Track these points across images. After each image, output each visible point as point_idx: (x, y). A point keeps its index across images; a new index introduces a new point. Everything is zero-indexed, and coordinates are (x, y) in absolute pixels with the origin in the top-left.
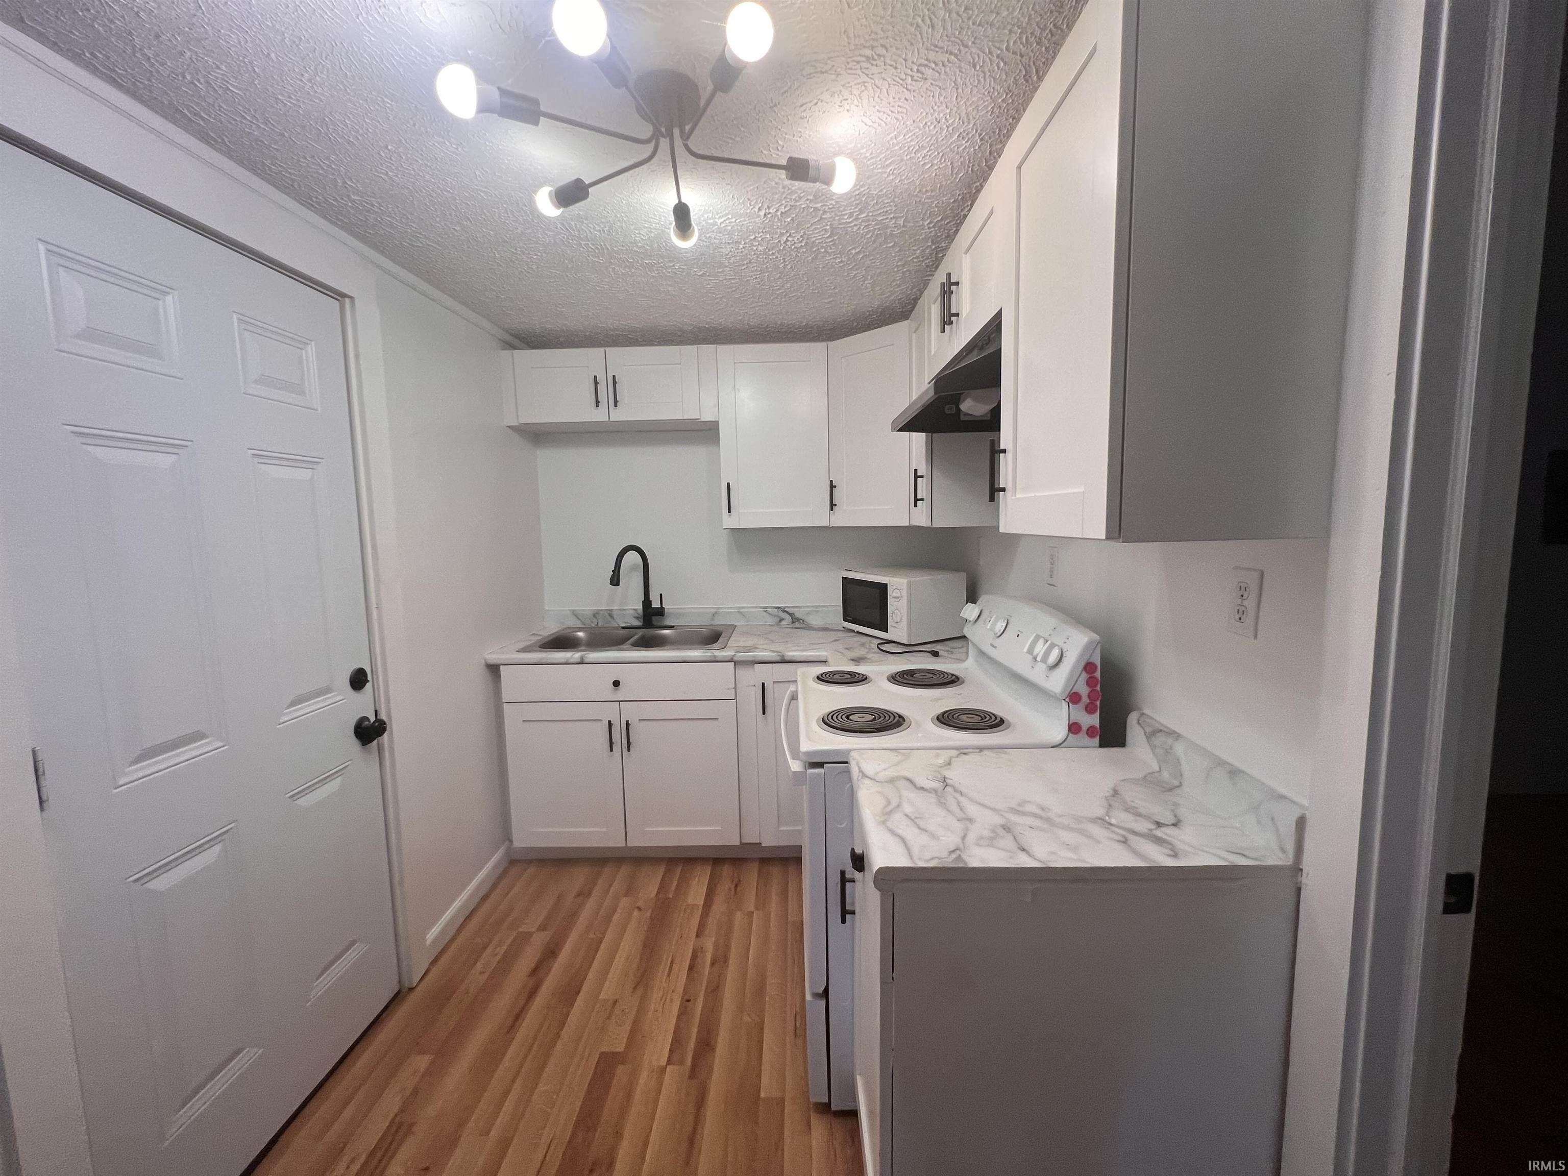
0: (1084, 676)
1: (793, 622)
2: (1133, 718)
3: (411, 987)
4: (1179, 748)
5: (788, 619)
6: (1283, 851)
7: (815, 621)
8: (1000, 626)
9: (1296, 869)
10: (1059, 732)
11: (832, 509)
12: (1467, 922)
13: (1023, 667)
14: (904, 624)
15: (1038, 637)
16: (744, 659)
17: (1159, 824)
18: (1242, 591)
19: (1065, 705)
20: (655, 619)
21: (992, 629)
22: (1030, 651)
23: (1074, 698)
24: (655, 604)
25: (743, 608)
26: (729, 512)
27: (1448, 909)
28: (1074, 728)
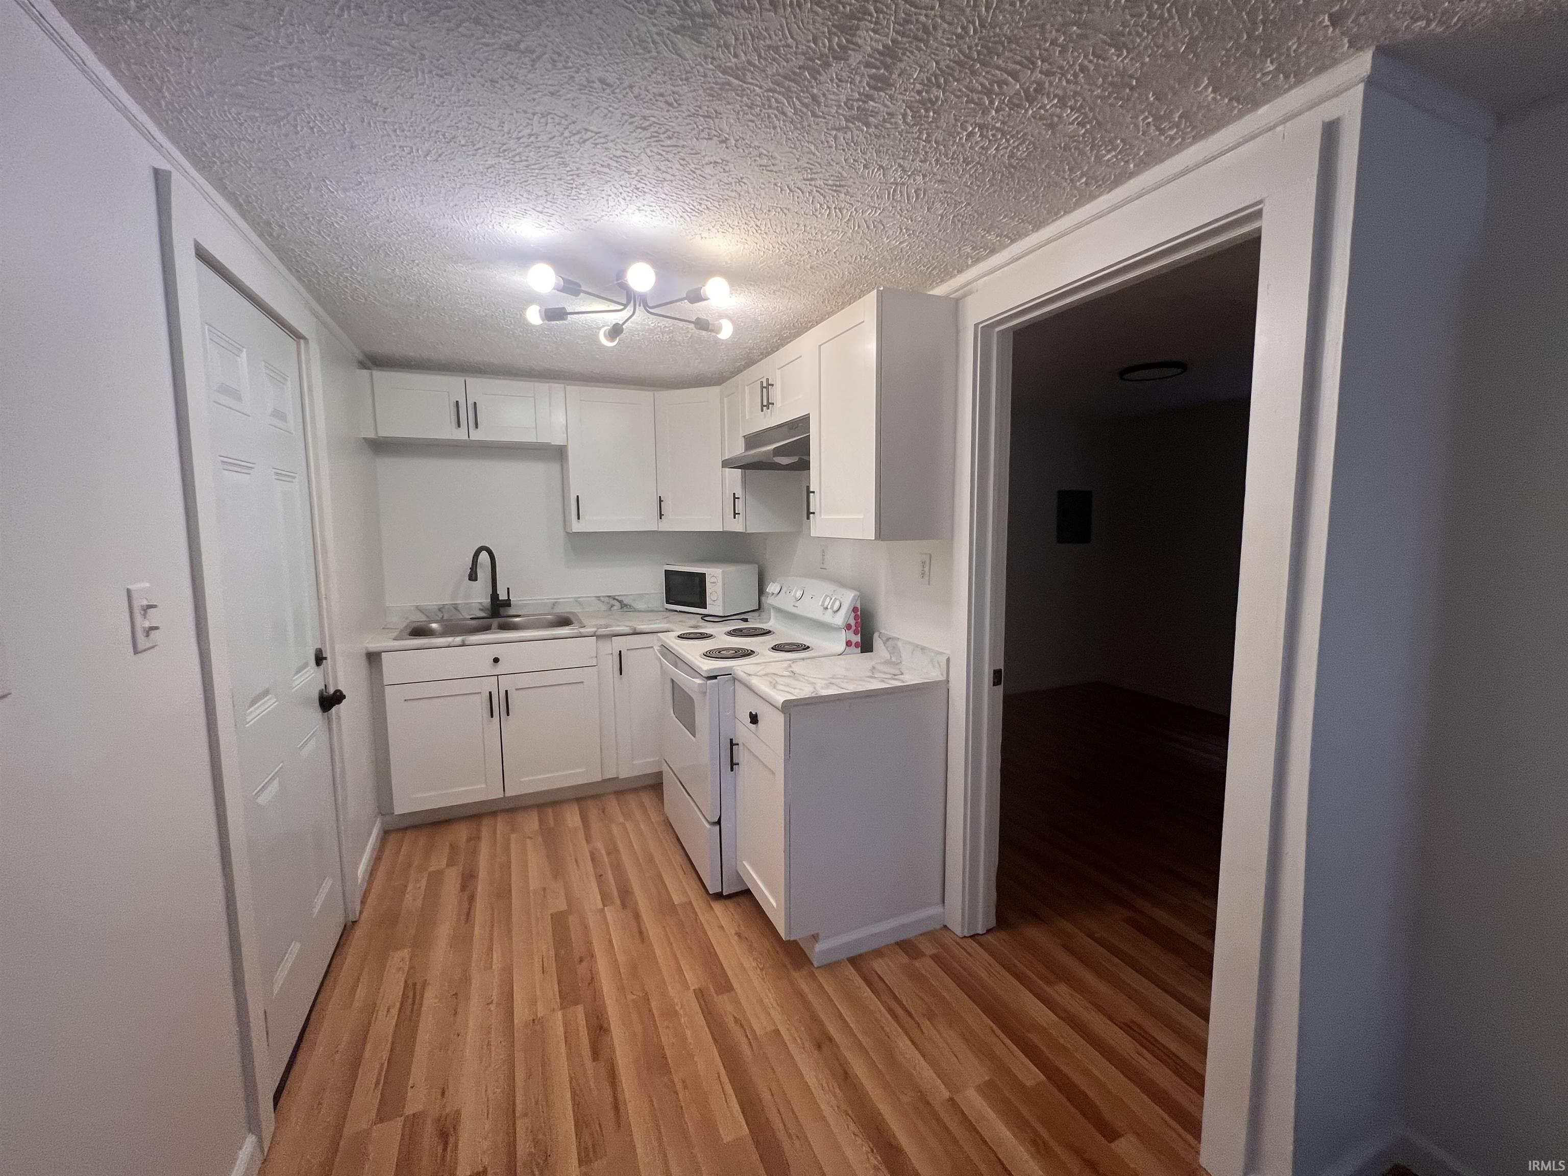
0: (853, 614)
1: (622, 608)
2: (876, 635)
3: (354, 920)
4: (900, 644)
5: (617, 605)
6: (942, 675)
7: (640, 605)
8: (799, 594)
9: (948, 681)
10: (841, 647)
11: (661, 518)
12: (1001, 688)
13: (818, 614)
14: (720, 602)
15: (827, 596)
16: (604, 633)
17: (895, 675)
18: (924, 563)
19: (844, 630)
20: (502, 610)
21: (795, 596)
22: (822, 605)
23: (848, 627)
24: (503, 596)
25: (579, 597)
26: (579, 518)
27: (994, 685)
28: (849, 644)
